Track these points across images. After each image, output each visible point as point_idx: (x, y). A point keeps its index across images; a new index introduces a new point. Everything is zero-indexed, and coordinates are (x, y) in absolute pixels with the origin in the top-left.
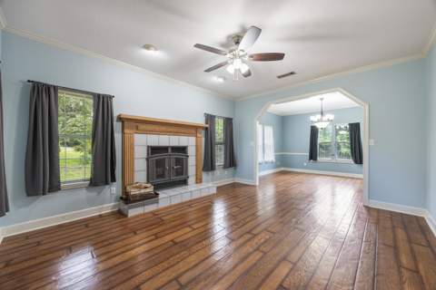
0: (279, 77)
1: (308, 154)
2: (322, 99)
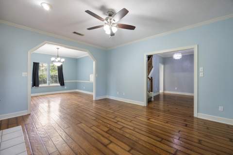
2: (58, 49)
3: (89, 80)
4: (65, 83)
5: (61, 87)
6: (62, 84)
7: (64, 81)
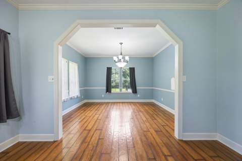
1: (105, 88)
2: (121, 44)
3: (170, 89)
4: (137, 90)
5: (133, 94)
6: (135, 91)
7: (137, 88)
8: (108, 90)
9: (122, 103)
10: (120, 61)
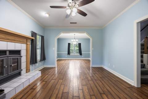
0: (71, 23)
1: (67, 53)
2: (75, 34)
5: (80, 56)
6: (81, 54)
7: (82, 53)
8: (69, 53)
9: (75, 59)
10: (74, 41)
